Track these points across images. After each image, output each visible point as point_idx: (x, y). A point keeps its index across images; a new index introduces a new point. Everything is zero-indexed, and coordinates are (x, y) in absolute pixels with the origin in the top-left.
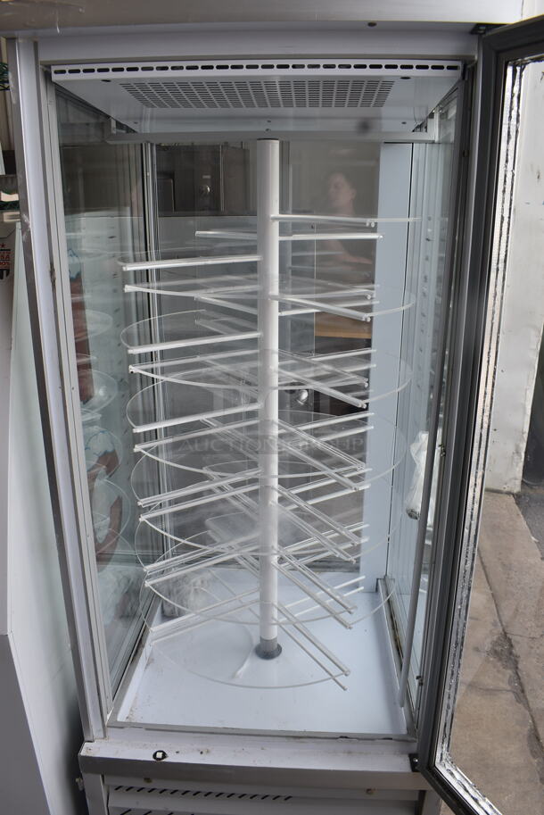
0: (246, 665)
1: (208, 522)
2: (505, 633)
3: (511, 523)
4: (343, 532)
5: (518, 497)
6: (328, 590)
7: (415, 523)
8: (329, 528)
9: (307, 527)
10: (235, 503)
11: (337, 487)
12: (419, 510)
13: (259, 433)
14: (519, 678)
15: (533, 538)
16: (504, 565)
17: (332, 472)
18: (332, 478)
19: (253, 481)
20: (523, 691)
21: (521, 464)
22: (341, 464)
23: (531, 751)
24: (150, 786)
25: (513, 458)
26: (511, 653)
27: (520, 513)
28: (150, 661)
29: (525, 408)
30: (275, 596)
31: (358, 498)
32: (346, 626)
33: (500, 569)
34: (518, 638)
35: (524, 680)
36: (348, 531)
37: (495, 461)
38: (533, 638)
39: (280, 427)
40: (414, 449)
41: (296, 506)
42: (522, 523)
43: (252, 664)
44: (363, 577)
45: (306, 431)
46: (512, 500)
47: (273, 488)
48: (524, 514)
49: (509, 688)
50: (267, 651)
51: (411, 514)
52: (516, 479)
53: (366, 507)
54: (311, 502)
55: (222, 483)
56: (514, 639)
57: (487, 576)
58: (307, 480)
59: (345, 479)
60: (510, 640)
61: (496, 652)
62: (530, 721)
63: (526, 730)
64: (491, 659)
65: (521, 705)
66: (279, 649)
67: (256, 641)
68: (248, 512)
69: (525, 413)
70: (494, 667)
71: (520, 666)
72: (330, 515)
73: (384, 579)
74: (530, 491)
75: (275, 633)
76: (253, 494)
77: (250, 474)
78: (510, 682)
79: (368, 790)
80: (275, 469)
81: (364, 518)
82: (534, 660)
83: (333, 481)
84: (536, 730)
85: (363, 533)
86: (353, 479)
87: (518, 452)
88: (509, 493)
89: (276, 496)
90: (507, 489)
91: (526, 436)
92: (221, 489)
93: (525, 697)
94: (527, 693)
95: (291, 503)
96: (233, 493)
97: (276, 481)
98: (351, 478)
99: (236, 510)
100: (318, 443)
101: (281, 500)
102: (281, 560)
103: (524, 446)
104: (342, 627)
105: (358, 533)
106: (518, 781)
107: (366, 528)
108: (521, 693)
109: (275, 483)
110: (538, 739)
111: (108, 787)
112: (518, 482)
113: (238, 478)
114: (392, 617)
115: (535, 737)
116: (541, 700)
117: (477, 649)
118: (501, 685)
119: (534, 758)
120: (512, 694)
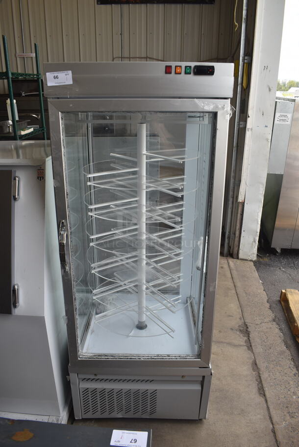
0: (133, 332)
1: (115, 273)
2: (245, 322)
3: (251, 274)
4: (173, 277)
5: (255, 262)
6: (168, 300)
7: (199, 272)
8: (167, 275)
9: (159, 275)
10: (127, 265)
11: (170, 258)
12: (200, 267)
13: (138, 237)
14: (250, 341)
15: (261, 281)
16: (246, 293)
17: (167, 253)
18: (167, 254)
19: (135, 256)
20: (251, 346)
21: (256, 247)
22: (170, 249)
23: (253, 369)
24: (97, 378)
25: (252, 244)
26: (247, 331)
27: (255, 270)
28: (93, 331)
29: (258, 221)
30: (144, 303)
31: (178, 263)
32: (173, 312)
33: (244, 295)
34: (250, 324)
35: (252, 341)
36: (175, 276)
37: (244, 246)
38: (257, 324)
39: (146, 235)
40: (199, 243)
41: (153, 266)
42: (256, 274)
43: (135, 332)
44: (181, 296)
45: (156, 236)
46: (252, 264)
47: (144, 259)
48: (258, 270)
49: (245, 344)
50: (141, 327)
51: (198, 268)
52: (254, 254)
53: (182, 267)
54: (159, 265)
55: (123, 258)
56: (248, 324)
57: (238, 297)
58: (156, 256)
59: (172, 255)
60: (247, 325)
61: (240, 330)
62: (253, 358)
63: (251, 361)
64: (238, 333)
65: (250, 352)
66: (146, 326)
67: (137, 323)
68: (132, 269)
69: (258, 223)
70: (239, 336)
71: (250, 336)
72: (167, 270)
73: (190, 297)
74: (261, 260)
75: (144, 318)
76: (135, 262)
77: (134, 254)
78: (246, 342)
79: (183, 376)
80: (144, 251)
81: (181, 271)
82: (257, 333)
83: (167, 256)
84: (255, 361)
85: (181, 277)
86: (175, 255)
87: (255, 241)
88: (251, 261)
89: (145, 262)
90: (250, 259)
91: (258, 234)
92: (122, 260)
93: (252, 348)
94: (253, 346)
95: (151, 265)
96: (127, 262)
97: (145, 256)
98: (174, 255)
99: (128, 268)
100: (161, 241)
101: (147, 264)
102: (147, 289)
103: (257, 238)
104: (172, 313)
105: (179, 278)
106: (246, 381)
107: (182, 276)
108: (250, 347)
109: (144, 257)
110: (256, 364)
111: (79, 379)
112: (255, 256)
113: (130, 255)
114: (193, 312)
115: (255, 364)
116: (258, 349)
117: (232, 329)
118: (242, 343)
119: (254, 372)
120: (246, 347)
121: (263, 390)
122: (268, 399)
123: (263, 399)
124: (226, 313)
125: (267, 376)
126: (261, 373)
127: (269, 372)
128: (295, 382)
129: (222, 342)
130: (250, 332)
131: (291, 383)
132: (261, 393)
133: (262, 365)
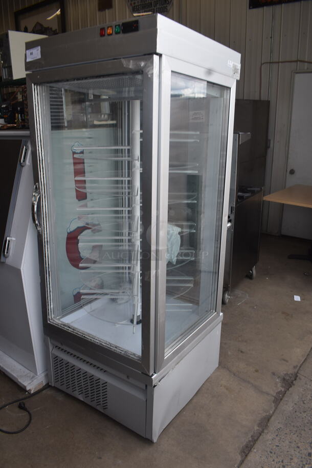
2: (297, 373)
14: (285, 393)
20: (281, 399)
23: (259, 424)
26: (292, 382)
34: (302, 377)
35: (287, 395)
49: (275, 395)
56: (300, 376)
62: (272, 412)
63: (265, 414)
64: (278, 381)
65: (273, 405)
70: (277, 384)
71: (290, 389)
78: (278, 393)
82: (302, 389)
84: (271, 416)
93: (280, 402)
94: (283, 401)
106: (239, 431)
115: (268, 419)
116: (288, 406)
117: (274, 374)
118: (272, 392)
119: (258, 427)
120: (273, 398)
121: (251, 449)
122: (246, 462)
123: (239, 458)
124: (283, 355)
125: (270, 438)
126: (266, 431)
127: (277, 435)
128: (302, 461)
129: (249, 382)
130: (294, 385)
131: (296, 460)
132: (244, 452)
133: (275, 423)
